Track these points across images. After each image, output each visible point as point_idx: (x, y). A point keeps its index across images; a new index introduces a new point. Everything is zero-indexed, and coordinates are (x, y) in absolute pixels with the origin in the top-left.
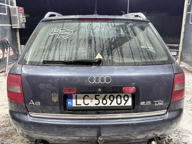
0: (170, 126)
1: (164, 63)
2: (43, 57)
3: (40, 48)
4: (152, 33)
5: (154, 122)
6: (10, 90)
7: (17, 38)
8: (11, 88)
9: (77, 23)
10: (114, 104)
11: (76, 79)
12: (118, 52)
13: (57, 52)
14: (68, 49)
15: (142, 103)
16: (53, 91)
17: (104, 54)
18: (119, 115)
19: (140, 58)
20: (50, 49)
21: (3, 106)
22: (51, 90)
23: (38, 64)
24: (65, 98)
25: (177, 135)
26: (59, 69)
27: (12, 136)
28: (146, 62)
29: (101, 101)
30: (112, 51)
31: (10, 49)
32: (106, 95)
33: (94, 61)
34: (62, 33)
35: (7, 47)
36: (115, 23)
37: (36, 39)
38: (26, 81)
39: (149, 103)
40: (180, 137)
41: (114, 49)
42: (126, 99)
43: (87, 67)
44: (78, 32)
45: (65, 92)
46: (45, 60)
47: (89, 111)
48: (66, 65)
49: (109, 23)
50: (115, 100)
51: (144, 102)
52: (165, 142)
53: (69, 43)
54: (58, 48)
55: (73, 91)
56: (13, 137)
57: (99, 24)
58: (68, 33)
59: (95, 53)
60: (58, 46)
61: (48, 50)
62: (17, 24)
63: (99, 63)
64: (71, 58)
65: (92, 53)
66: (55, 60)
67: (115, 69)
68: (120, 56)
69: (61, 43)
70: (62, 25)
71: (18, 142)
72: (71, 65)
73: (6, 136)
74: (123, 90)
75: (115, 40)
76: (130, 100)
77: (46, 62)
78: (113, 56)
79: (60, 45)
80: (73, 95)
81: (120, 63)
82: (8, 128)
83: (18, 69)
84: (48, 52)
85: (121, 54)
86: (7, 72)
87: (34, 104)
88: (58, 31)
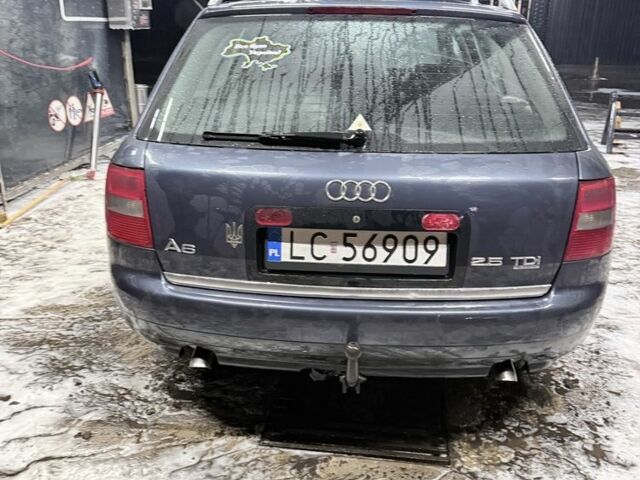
1: (556, 147)
2: (203, 121)
3: (195, 96)
4: (527, 56)
6: (113, 209)
7: (123, 60)
8: (116, 205)
9: (301, 23)
10: (397, 260)
11: (292, 188)
12: (417, 112)
13: (242, 108)
14: (274, 99)
15: (477, 261)
16: (229, 217)
17: (375, 118)
18: (407, 292)
19: (481, 131)
20: (223, 101)
21: (86, 263)
22: (223, 213)
23: (188, 141)
24: (261, 237)
26: (246, 158)
27: (114, 345)
28: (498, 144)
29: (359, 250)
30: (398, 110)
31: (102, 94)
32: (374, 236)
33: (345, 138)
34: (259, 53)
35: (96, 88)
36: (415, 25)
37: (186, 68)
38: (157, 186)
39: (496, 261)
41: (405, 103)
42: (431, 247)
43: (323, 154)
44: (305, 51)
45: (262, 220)
46: (209, 130)
47: (324, 277)
48: (266, 147)
49: (397, 24)
50: (400, 249)
51: (482, 259)
52: (554, 387)
53: (276, 84)
54: (245, 98)
55: (284, 221)
56: (117, 347)
57: (366, 25)
58: (276, 53)
59: (348, 114)
60: (246, 90)
61: (218, 101)
62: (123, 15)
63: (358, 142)
64: (281, 127)
65: (342, 113)
66: (237, 132)
67: (403, 160)
68: (422, 123)
69: (253, 82)
70: (260, 28)
71: (133, 361)
72: (278, 147)
73: (97, 343)
74: (423, 221)
75: (411, 75)
76: (443, 250)
77: (211, 136)
78: (401, 123)
79: (250, 90)
80: (284, 230)
81: (419, 144)
82: (103, 326)
83: (134, 153)
84: (219, 109)
85: (426, 118)
86: (96, 167)
87: (179, 250)
88: (246, 47)
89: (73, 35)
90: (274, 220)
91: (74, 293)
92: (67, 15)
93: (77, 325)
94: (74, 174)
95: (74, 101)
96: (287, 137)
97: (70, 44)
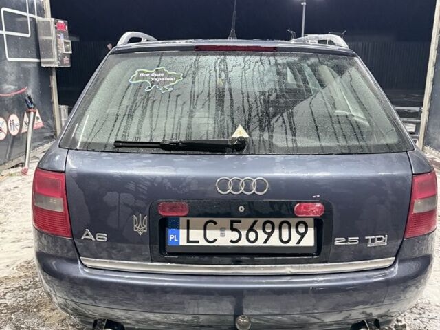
0: (402, 296)
1: (389, 149)
3: (107, 113)
4: (362, 80)
5: (366, 285)
6: (39, 205)
7: (51, 89)
8: (42, 202)
9: (190, 57)
10: (274, 241)
11: (189, 184)
12: (284, 122)
13: (146, 122)
14: (171, 114)
15: (339, 241)
16: (136, 210)
17: (251, 128)
18: (284, 268)
19: (334, 137)
20: (130, 116)
21: (19, 241)
22: (132, 207)
23: (102, 149)
24: (163, 226)
25: (418, 316)
26: (150, 161)
27: (38, 311)
28: (348, 147)
29: (244, 233)
30: (269, 121)
31: (35, 113)
32: (256, 222)
33: (230, 144)
34: (158, 80)
35: (30, 108)
36: (276, 58)
37: (100, 92)
38: (76, 186)
39: (354, 240)
40: (423, 322)
41: (274, 116)
42: (302, 230)
43: (213, 156)
44: (194, 78)
45: (164, 212)
46: (119, 139)
48: (166, 152)
49: (263, 58)
50: (276, 232)
51: (344, 239)
53: (172, 103)
54: (148, 114)
55: (182, 211)
56: (41, 313)
57: (240, 59)
58: (172, 79)
59: (230, 125)
60: (149, 108)
61: (126, 116)
62: (51, 57)
63: (240, 147)
64: (177, 135)
65: (226, 124)
66: (142, 141)
67: (277, 161)
68: (289, 131)
69: (154, 101)
70: (158, 61)
71: (54, 324)
72: (176, 152)
73: (25, 310)
74: (295, 210)
75: (277, 95)
76: (311, 232)
77: (121, 144)
78: (273, 131)
79: (152, 107)
80: (181, 219)
81: (288, 147)
82: (30, 294)
83: (57, 158)
84: (127, 122)
85: (291, 128)
86: (28, 166)
87: (93, 239)
88: (148, 75)
89: (14, 71)
90: (174, 212)
91: (8, 266)
92: (9, 57)
93: (9, 294)
94: (12, 171)
95: (14, 118)
96: (183, 144)
97: (12, 78)
